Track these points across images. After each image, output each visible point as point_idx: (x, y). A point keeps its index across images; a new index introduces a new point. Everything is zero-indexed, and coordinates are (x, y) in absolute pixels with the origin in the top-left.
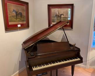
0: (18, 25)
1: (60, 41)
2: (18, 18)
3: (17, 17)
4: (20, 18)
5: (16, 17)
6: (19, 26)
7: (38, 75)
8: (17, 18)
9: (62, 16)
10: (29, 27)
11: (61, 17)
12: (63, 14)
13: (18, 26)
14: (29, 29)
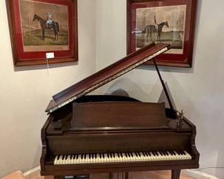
0: (47, 54)
1: (157, 102)
2: (47, 37)
3: (43, 34)
4: (54, 36)
5: (41, 34)
6: (50, 56)
7: (66, 177)
8: (44, 37)
9: (164, 29)
10: (77, 60)
11: (160, 31)
12: (166, 24)
13: (48, 57)
14: (77, 64)
